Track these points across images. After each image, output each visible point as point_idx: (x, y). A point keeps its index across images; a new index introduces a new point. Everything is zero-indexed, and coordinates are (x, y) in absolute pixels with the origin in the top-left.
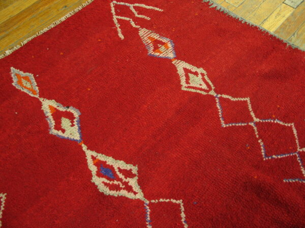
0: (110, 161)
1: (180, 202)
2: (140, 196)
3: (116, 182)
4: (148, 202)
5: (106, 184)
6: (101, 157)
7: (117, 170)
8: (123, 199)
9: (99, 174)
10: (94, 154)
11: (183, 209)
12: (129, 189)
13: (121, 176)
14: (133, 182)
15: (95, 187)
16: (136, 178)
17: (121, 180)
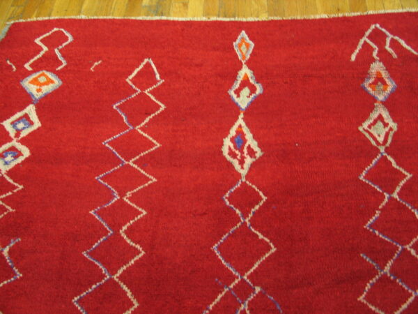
0: (249, 136)
1: (265, 198)
2: (244, 172)
3: (237, 152)
4: (244, 180)
5: (230, 149)
6: (246, 130)
7: (247, 145)
8: (230, 165)
9: (232, 140)
10: (243, 124)
11: (261, 204)
12: (242, 162)
13: (245, 151)
14: (249, 161)
15: (222, 144)
16: (254, 160)
17: (242, 152)
